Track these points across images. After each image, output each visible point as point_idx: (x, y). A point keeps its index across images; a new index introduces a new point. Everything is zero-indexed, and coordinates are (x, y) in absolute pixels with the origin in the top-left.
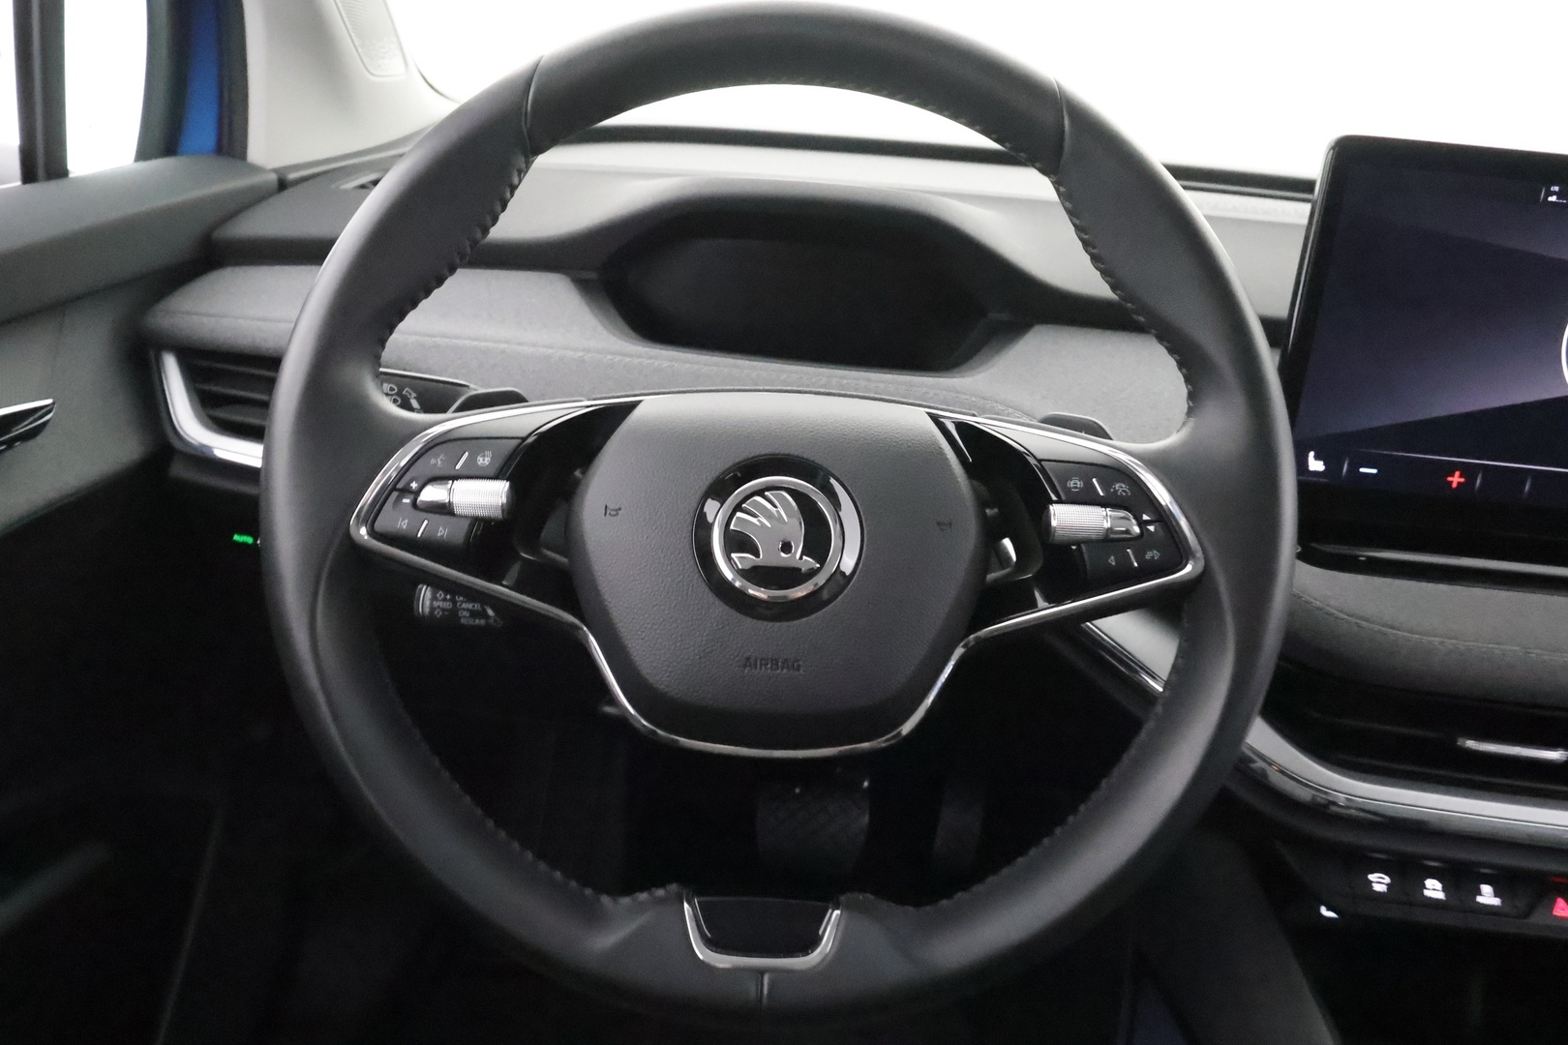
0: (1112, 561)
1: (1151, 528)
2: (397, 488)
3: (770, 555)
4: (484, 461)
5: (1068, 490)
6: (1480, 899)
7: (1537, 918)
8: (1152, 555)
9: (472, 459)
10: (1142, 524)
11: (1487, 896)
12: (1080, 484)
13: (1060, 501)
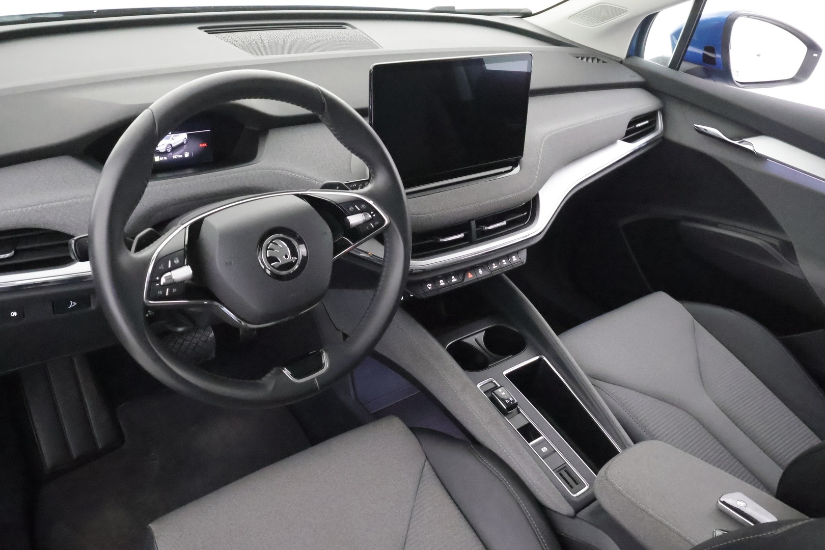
0: (368, 228)
1: (374, 215)
2: (153, 281)
3: (282, 260)
4: (177, 261)
5: (350, 211)
6: (453, 281)
7: (466, 280)
8: (377, 223)
9: (173, 263)
10: (372, 215)
11: (454, 280)
12: (352, 208)
13: (349, 215)
